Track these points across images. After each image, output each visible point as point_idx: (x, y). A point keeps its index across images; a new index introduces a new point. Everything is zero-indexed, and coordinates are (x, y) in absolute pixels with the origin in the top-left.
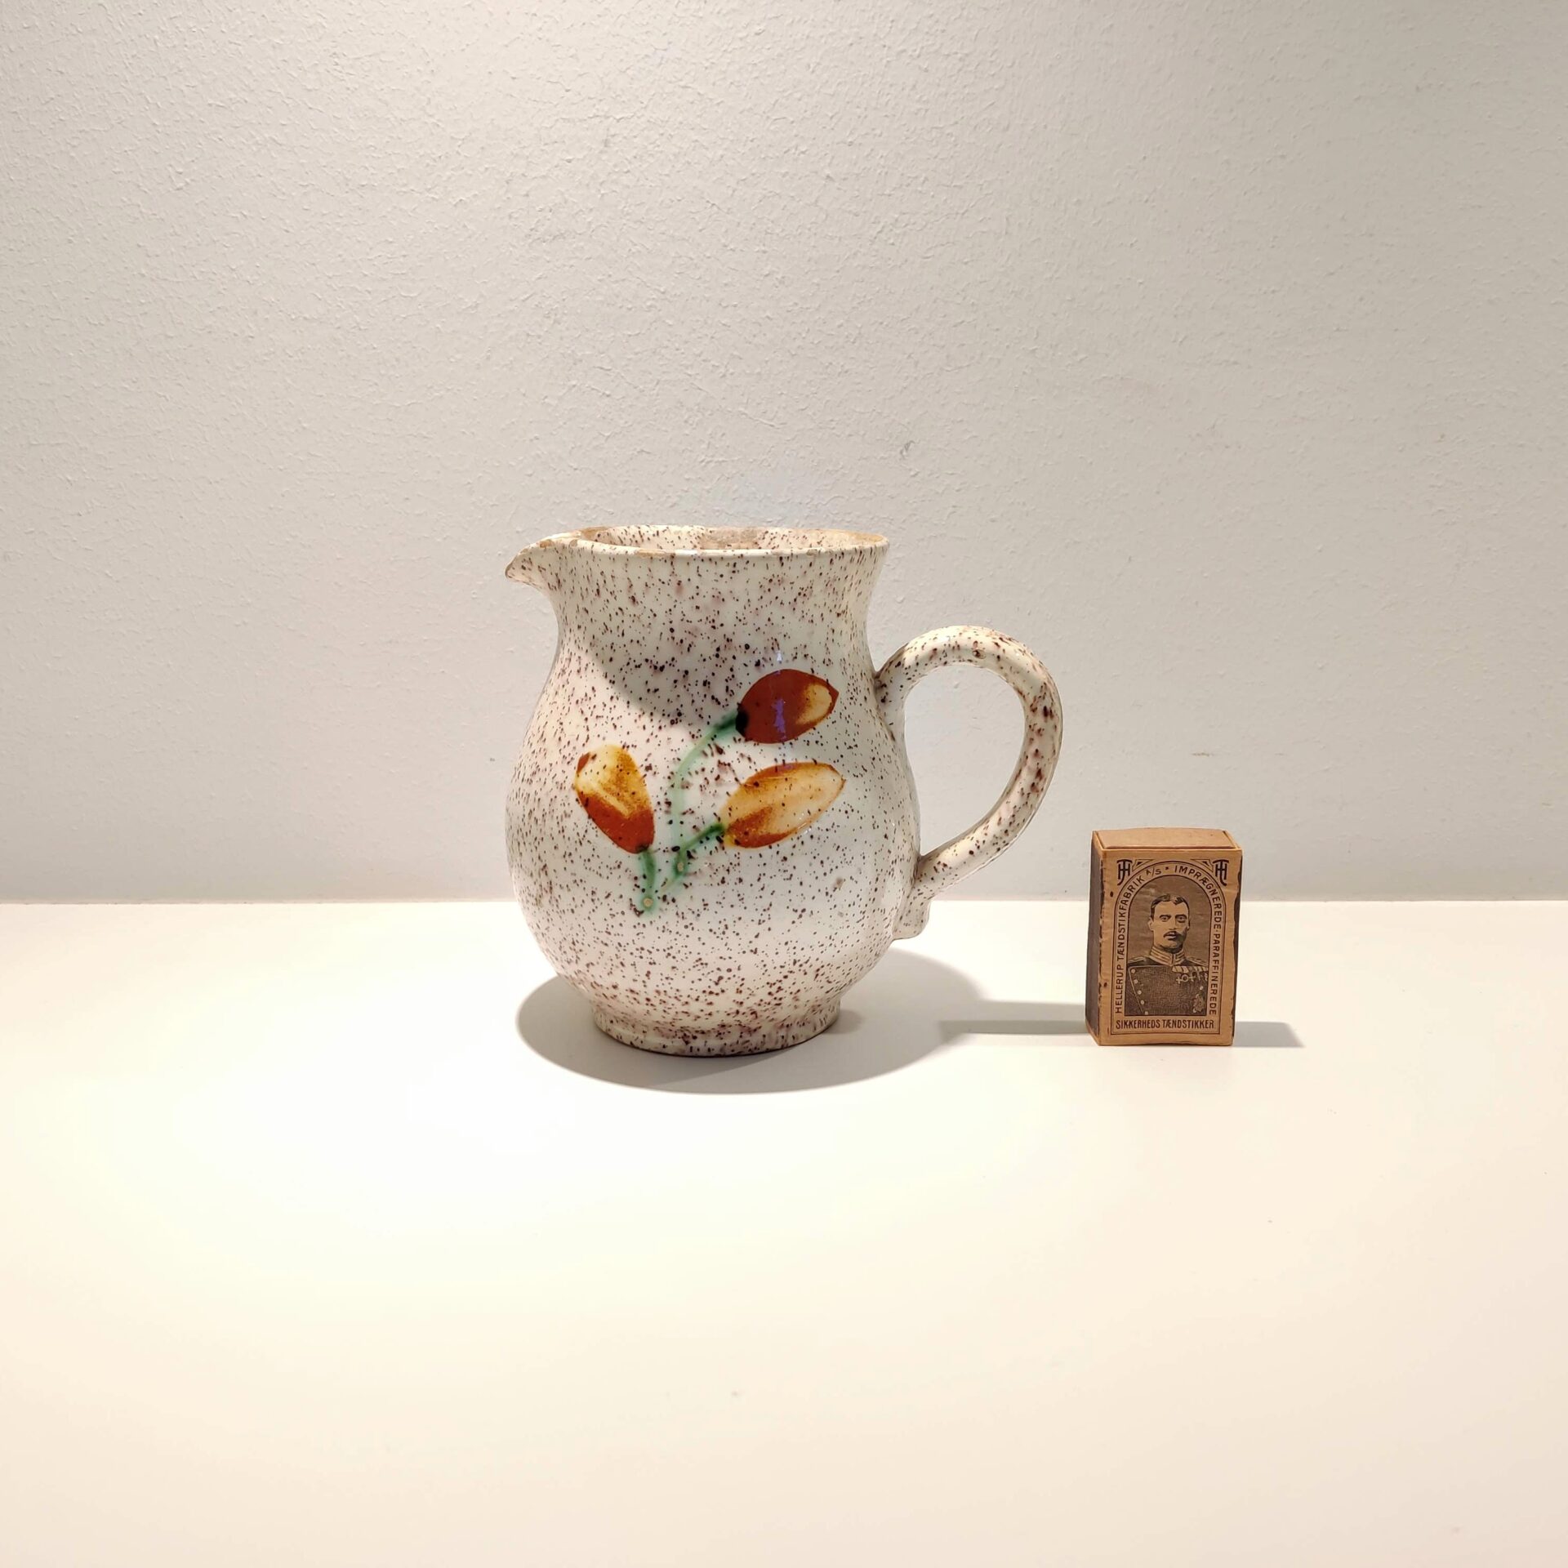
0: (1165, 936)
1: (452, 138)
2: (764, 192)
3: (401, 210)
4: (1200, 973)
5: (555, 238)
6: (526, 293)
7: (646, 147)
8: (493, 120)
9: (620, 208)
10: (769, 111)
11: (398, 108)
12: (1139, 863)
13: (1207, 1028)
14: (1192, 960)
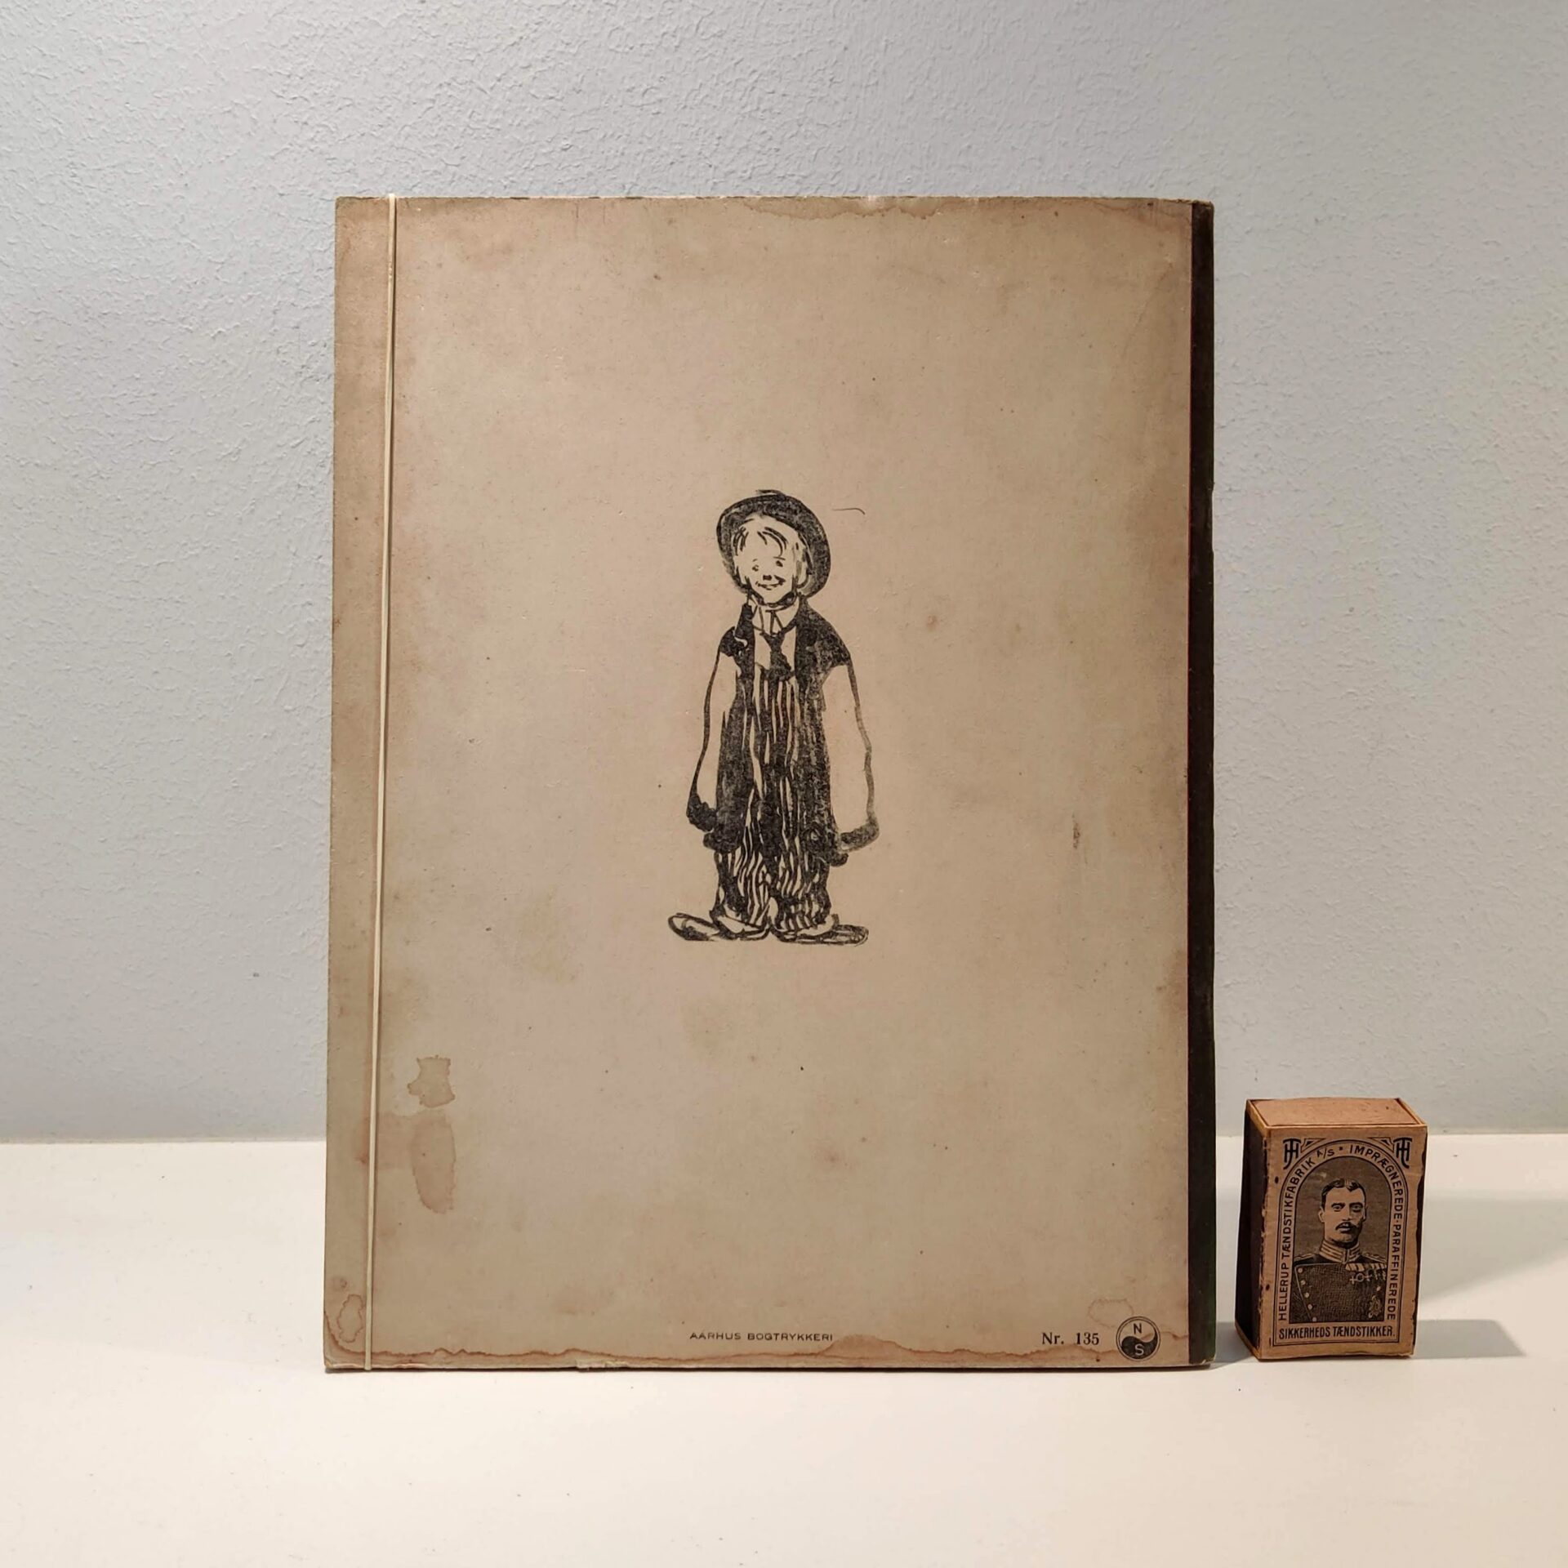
0: (1337, 1228)
1: (210, 261)
4: (1378, 1271)
6: (295, 438)
8: (257, 241)
11: (146, 227)
12: (1309, 1143)
13: (1384, 1335)
14: (1367, 1256)
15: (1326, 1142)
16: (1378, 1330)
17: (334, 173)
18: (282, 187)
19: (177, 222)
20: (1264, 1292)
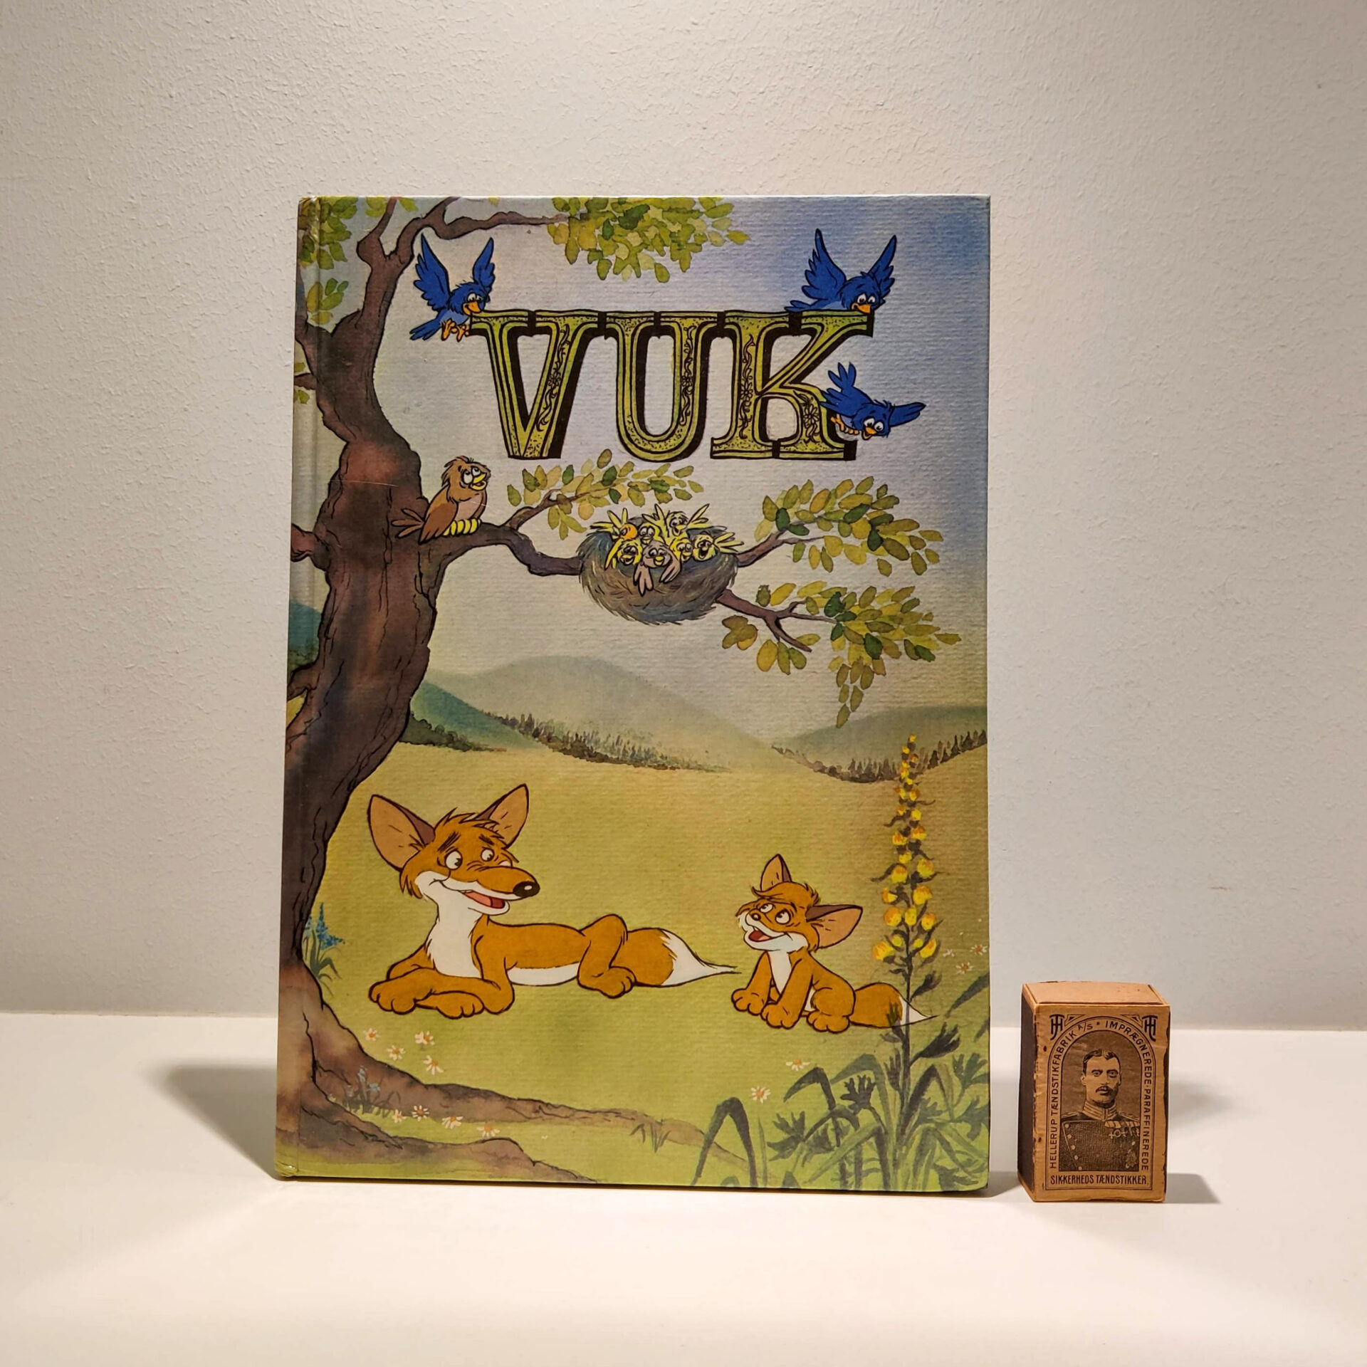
0: (1097, 1091)
4: (1132, 1128)
12: (1071, 1018)
14: (1123, 1115)
15: (1085, 1017)
20: (1037, 1143)
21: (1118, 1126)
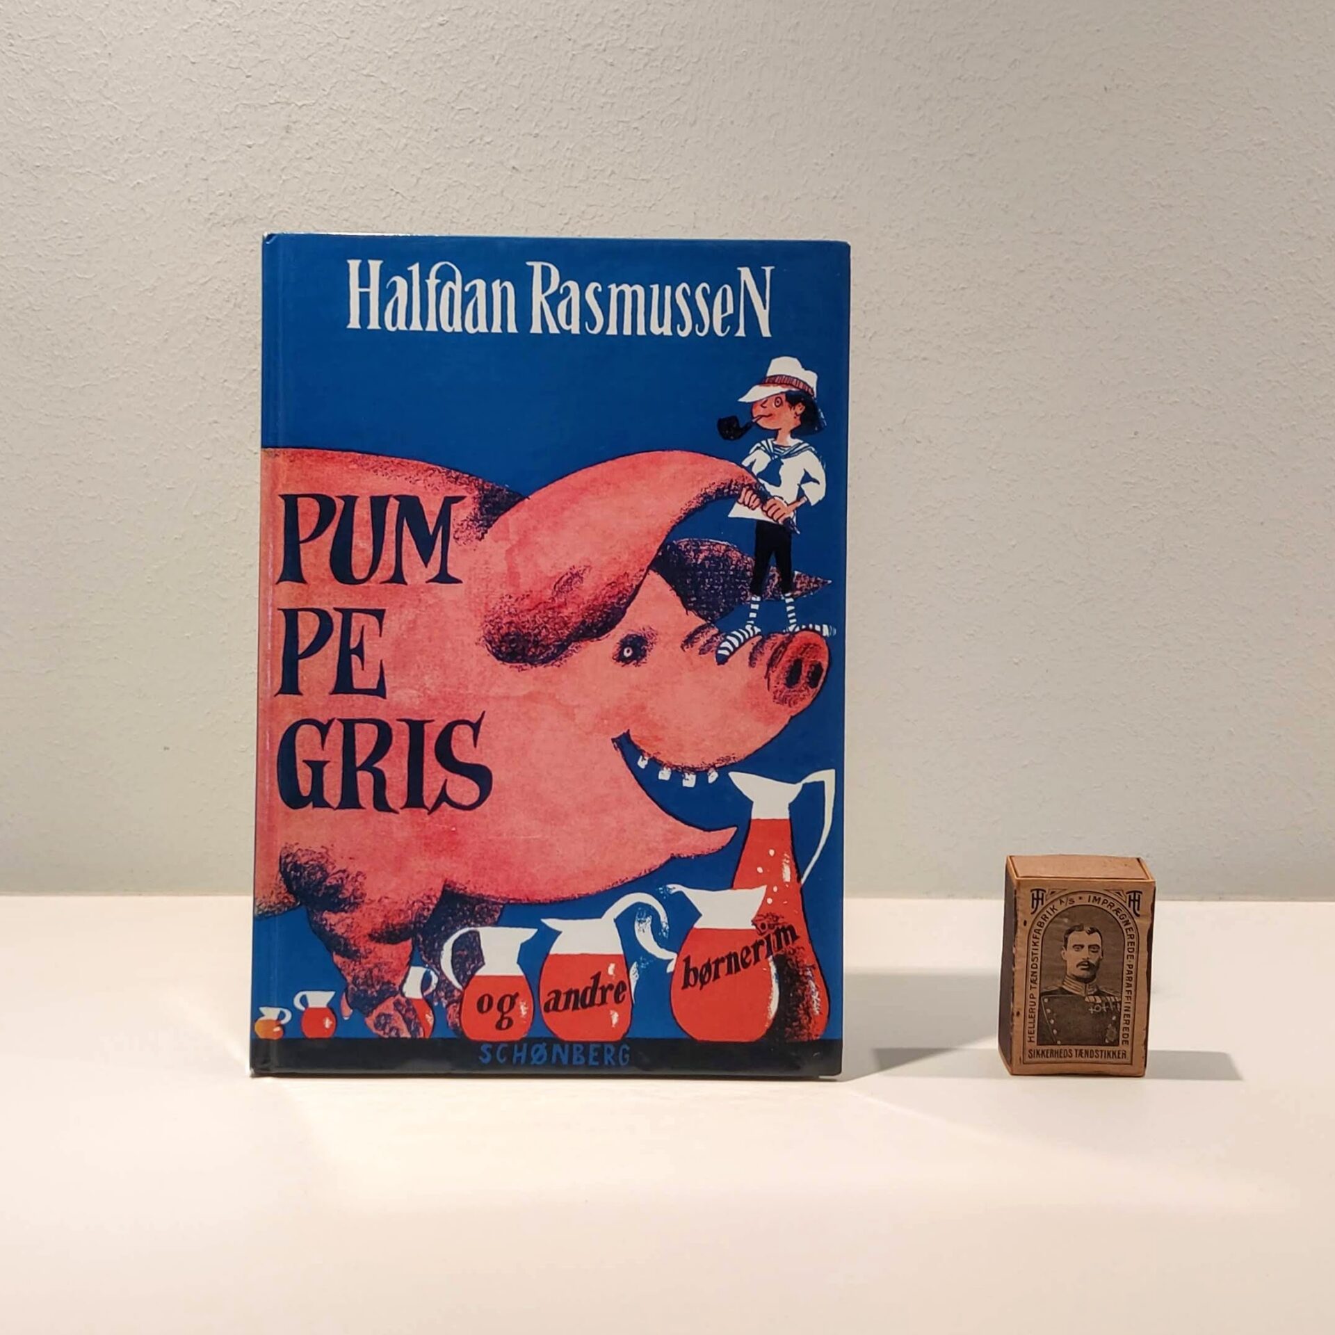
0: (1077, 966)
1: (130, 120)
2: (450, 182)
3: (77, 192)
4: (1113, 1003)
5: (234, 223)
6: (204, 276)
7: (328, 134)
8: (171, 103)
9: (302, 194)
10: (453, 102)
11: (75, 90)
12: (1053, 893)
13: (1119, 1058)
14: (1104, 990)
15: (1067, 892)
16: (1114, 1053)
17: (239, 44)
18: (193, 56)
19: (101, 87)
20: (1015, 1018)
21: (1099, 1001)
